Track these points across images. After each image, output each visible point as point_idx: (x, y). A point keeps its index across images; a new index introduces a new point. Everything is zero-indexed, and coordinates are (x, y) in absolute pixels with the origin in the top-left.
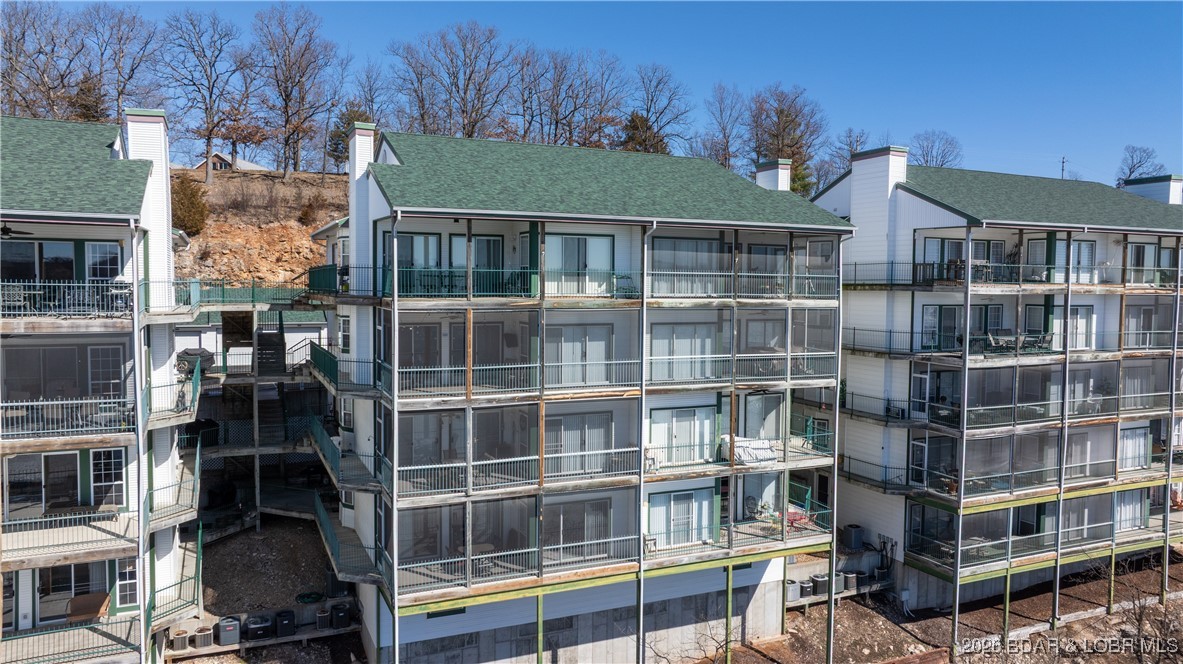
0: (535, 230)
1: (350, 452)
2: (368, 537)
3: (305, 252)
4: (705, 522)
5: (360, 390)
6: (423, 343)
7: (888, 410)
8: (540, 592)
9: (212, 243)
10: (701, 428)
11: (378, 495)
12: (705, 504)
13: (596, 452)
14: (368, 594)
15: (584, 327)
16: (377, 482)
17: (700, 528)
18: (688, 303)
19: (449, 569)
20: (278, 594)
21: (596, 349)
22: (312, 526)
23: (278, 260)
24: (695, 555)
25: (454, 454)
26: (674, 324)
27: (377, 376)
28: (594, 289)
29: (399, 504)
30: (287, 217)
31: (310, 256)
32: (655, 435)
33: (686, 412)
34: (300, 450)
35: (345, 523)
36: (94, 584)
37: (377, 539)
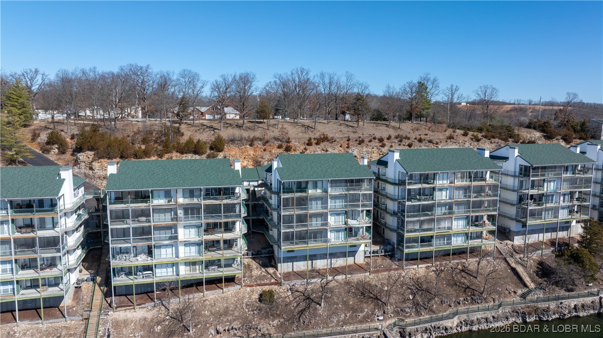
0: (307, 183)
1: (272, 220)
2: (276, 236)
3: (252, 155)
4: (343, 236)
5: (275, 210)
6: (287, 203)
7: (394, 212)
8: (308, 248)
9: (227, 153)
10: (342, 218)
11: (278, 229)
12: (343, 233)
13: (319, 222)
14: (275, 247)
15: (316, 199)
16: (278, 226)
17: (342, 238)
18: (338, 193)
19: (291, 243)
20: (258, 248)
21: (319, 202)
22: (263, 234)
23: (245, 158)
24: (339, 243)
25: (292, 222)
26: (334, 198)
27: (278, 207)
28: (319, 191)
29: (282, 231)
30: (246, 144)
31: (253, 156)
32: (331, 220)
33: (338, 214)
34: (260, 218)
35: (270, 234)
36: (231, 243)
37: (278, 237)
